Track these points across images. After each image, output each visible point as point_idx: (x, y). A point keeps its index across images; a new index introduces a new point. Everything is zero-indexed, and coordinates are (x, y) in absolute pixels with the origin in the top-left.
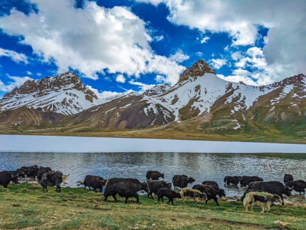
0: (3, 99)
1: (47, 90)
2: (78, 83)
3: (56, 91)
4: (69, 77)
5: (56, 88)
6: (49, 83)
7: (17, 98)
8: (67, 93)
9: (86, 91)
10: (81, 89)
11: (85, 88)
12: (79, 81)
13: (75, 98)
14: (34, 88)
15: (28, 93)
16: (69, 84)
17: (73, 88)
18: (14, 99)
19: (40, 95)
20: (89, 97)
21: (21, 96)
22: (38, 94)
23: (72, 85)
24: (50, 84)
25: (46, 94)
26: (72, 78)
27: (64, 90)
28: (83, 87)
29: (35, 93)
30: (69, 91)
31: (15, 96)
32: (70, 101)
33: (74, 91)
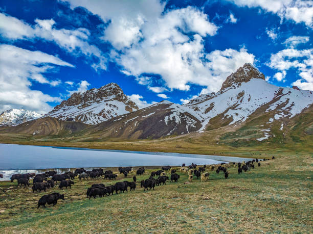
0: (53, 111)
1: (90, 101)
2: (119, 94)
3: (98, 102)
4: (111, 88)
5: (98, 99)
6: (92, 95)
7: (64, 110)
8: (107, 104)
9: (127, 102)
10: (122, 100)
11: (126, 99)
12: (121, 92)
13: (115, 109)
14: (79, 100)
15: (74, 105)
16: (111, 95)
17: (114, 99)
18: (61, 111)
19: (84, 106)
20: (129, 108)
21: (67, 107)
22: (82, 105)
23: (114, 96)
24: (94, 95)
25: (88, 106)
26: (114, 89)
27: (105, 101)
28: (124, 98)
29: (80, 105)
30: (109, 103)
31: (63, 108)
32: (108, 112)
33: (115, 103)
